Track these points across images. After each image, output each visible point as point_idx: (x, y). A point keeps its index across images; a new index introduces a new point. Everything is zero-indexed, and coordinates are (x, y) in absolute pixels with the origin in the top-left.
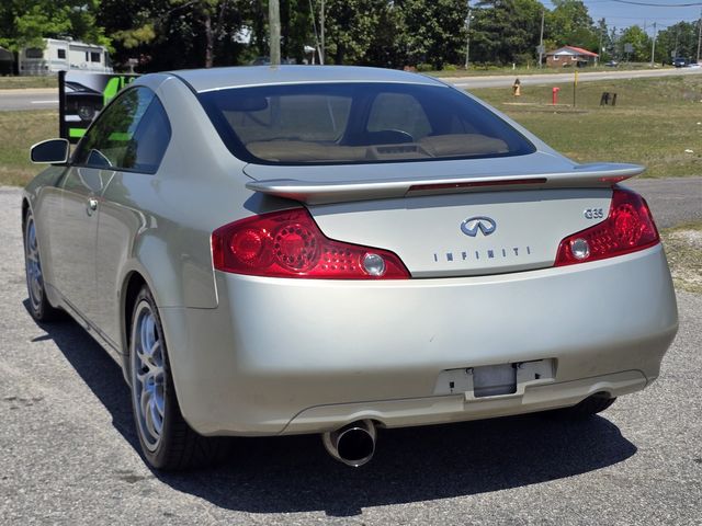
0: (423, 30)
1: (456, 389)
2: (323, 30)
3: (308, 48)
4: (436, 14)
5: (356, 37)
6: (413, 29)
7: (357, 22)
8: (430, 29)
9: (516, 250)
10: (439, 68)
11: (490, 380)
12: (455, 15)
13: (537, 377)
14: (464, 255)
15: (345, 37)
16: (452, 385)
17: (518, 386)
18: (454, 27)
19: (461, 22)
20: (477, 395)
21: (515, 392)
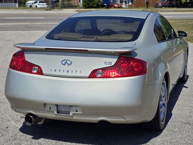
1: (51, 110)
9: (76, 71)
11: (62, 109)
13: (77, 111)
14: (60, 71)
16: (50, 108)
17: (70, 113)
20: (57, 113)
21: (69, 114)
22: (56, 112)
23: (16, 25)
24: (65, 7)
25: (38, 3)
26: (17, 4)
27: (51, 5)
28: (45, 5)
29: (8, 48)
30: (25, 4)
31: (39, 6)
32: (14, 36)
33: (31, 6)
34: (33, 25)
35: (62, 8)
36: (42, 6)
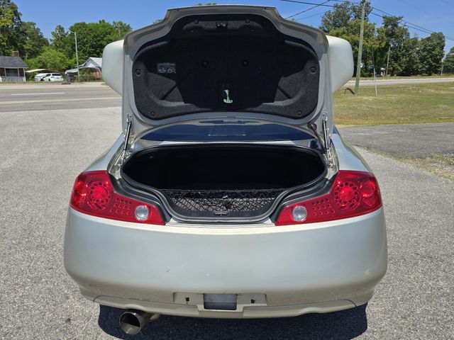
0: (425, 62)
1: (190, 302)
2: (388, 63)
3: (382, 69)
4: (431, 57)
5: (399, 65)
6: (422, 62)
7: (400, 60)
8: (428, 62)
10: (430, 75)
12: (438, 57)
13: (253, 302)
15: (396, 65)
16: (188, 299)
17: (238, 306)
18: (437, 61)
19: (440, 59)
20: (205, 308)
21: (235, 309)
22: (201, 307)
23: (30, 103)
24: (86, 81)
25: (51, 76)
26: (24, 79)
27: (69, 78)
28: (60, 78)
29: (24, 136)
30: (33, 77)
31: (52, 80)
32: (30, 118)
33: (42, 80)
34: (52, 102)
35: (82, 81)
36: (56, 80)
